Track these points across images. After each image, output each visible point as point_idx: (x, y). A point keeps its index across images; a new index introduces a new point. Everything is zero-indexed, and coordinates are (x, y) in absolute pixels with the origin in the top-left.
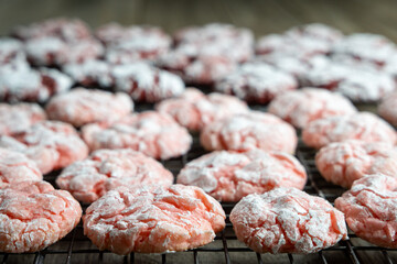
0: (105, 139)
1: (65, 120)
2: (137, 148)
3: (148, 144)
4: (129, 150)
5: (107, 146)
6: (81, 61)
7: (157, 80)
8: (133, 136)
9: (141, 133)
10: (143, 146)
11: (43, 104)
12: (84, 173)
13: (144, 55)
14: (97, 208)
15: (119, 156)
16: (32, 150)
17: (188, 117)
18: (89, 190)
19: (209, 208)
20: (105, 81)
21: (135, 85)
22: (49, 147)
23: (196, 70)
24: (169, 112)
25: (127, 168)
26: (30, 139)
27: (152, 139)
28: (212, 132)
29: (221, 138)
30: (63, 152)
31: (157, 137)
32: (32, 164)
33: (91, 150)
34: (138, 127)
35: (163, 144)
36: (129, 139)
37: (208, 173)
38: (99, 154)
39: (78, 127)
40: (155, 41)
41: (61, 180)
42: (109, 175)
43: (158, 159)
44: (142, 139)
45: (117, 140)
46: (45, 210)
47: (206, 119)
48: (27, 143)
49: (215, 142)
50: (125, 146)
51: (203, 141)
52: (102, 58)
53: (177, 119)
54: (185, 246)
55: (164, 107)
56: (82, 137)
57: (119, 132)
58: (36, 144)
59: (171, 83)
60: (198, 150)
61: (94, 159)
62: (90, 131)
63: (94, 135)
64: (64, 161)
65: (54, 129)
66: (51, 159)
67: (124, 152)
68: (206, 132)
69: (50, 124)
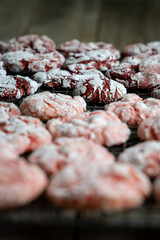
0: (65, 130)
2: (89, 137)
3: (97, 134)
4: (83, 139)
5: (66, 135)
7: (107, 85)
8: (86, 128)
9: (92, 126)
10: (93, 136)
11: (17, 102)
13: (98, 64)
15: (75, 142)
16: (10, 137)
18: (52, 166)
19: (137, 179)
20: (67, 84)
22: (23, 134)
23: (138, 77)
25: (80, 151)
26: (8, 128)
27: (100, 130)
28: (146, 127)
29: (152, 131)
30: (33, 139)
31: (104, 129)
32: (11, 147)
33: (54, 138)
34: (90, 121)
35: (108, 134)
36: (82, 130)
37: (140, 157)
38: (60, 140)
39: (45, 121)
42: (66, 155)
43: (105, 145)
44: (92, 130)
45: (74, 131)
47: (142, 116)
48: (6, 132)
49: (147, 134)
50: (80, 135)
51: (139, 133)
53: (120, 117)
55: (111, 106)
56: (47, 128)
57: (75, 124)
58: (14, 132)
60: (135, 139)
61: (56, 144)
62: (54, 123)
63: (55, 127)
64: (34, 145)
65: (26, 122)
66: (25, 143)
67: (79, 140)
68: (142, 125)
69: (23, 118)
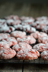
0: (21, 40)
1: (14, 37)
2: (26, 42)
3: (28, 41)
4: (25, 43)
5: (21, 42)
6: (17, 24)
7: (31, 29)
8: (26, 40)
9: (27, 39)
10: (27, 42)
11: (10, 33)
12: (17, 47)
13: (29, 23)
14: (19, 53)
15: (23, 44)
16: (8, 42)
17: (36, 36)
18: (18, 50)
19: (37, 53)
20: (21, 29)
21: (27, 30)
22: (11, 42)
23: (38, 27)
24: (32, 36)
25: (24, 46)
26: (8, 40)
28: (40, 40)
29: (41, 41)
30: (13, 43)
31: (30, 40)
32: (8, 45)
33: (18, 42)
34: (27, 38)
35: (31, 41)
37: (38, 47)
38: (19, 43)
39: (16, 38)
40: (31, 20)
41: (13, 48)
42: (21, 47)
43: (30, 44)
44: (27, 41)
45: (23, 41)
46: (10, 53)
47: (39, 37)
48: (7, 41)
50: (24, 42)
51: (38, 41)
52: (21, 24)
53: (34, 37)
54: (33, 59)
55: (32, 34)
56: (17, 40)
57: (23, 39)
58: (9, 41)
59: (34, 29)
60: (37, 43)
61: (19, 44)
63: (19, 40)
65: (12, 38)
66: (11, 44)
67: (24, 43)
68: (39, 39)
69: (11, 37)
